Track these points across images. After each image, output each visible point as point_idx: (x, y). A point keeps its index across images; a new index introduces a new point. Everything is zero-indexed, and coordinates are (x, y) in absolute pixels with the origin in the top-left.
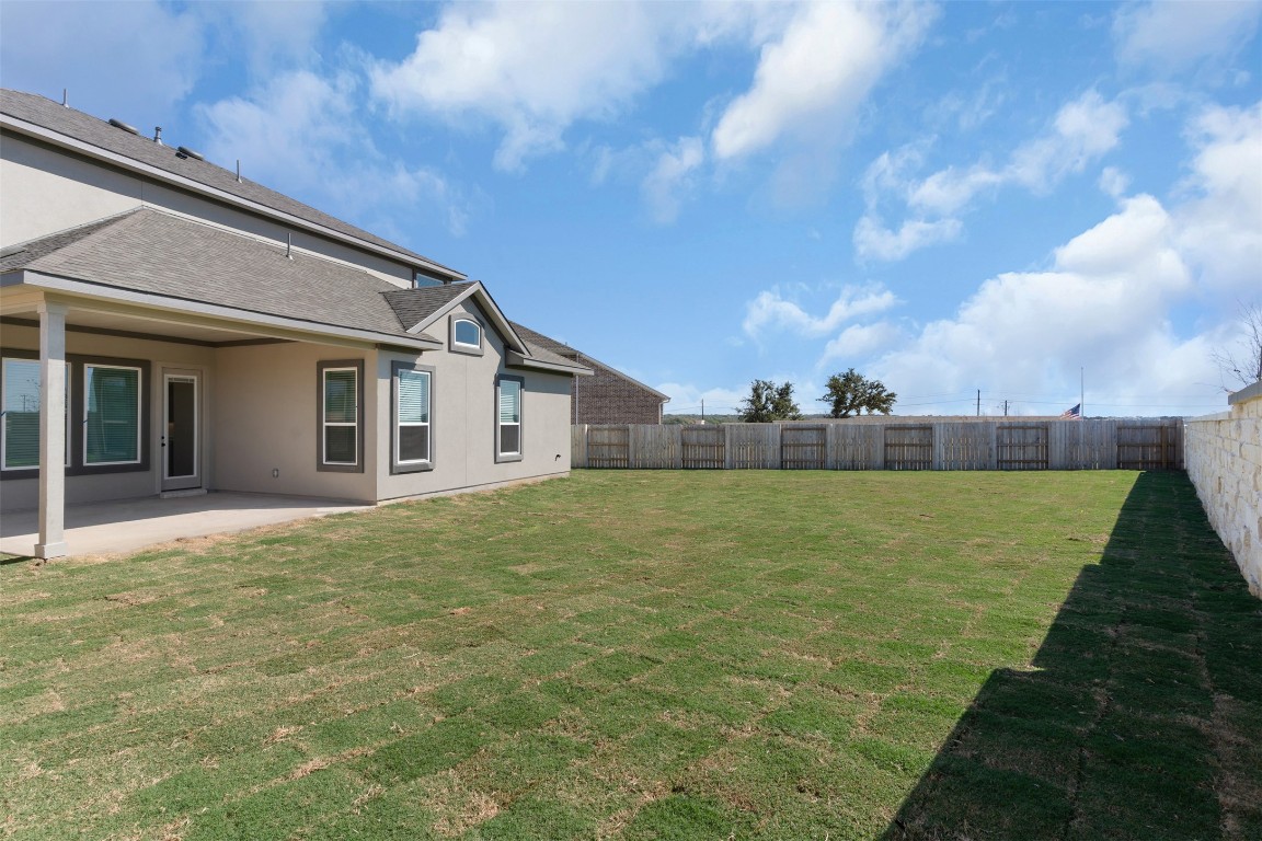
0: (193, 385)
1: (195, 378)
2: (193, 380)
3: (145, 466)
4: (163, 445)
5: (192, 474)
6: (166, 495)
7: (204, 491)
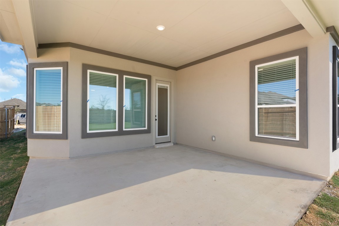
0: (167, 89)
1: (168, 86)
2: (167, 87)
3: (148, 131)
4: (156, 120)
5: (167, 135)
6: (158, 146)
7: (171, 144)
